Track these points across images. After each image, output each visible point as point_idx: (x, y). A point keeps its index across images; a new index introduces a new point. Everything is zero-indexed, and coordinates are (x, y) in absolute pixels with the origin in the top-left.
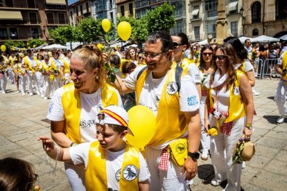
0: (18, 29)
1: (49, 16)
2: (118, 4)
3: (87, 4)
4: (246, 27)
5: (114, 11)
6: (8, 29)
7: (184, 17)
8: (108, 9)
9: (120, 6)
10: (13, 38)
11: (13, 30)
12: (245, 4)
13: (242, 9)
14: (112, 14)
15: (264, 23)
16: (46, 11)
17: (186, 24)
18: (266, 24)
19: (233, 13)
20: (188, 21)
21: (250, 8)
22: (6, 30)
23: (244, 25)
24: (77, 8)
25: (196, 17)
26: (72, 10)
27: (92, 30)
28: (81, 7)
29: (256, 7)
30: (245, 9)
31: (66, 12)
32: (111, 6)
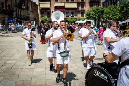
0: (75, 12)
1: (91, 5)
6: (70, 12)
10: (72, 17)
11: (72, 13)
16: (89, 3)
22: (69, 13)
31: (100, 3)
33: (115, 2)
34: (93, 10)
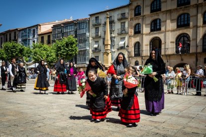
2: (39, 35)
3: (15, 33)
4: (130, 59)
5: (36, 40)
7: (88, 48)
8: (31, 38)
9: (41, 36)
12: (130, 43)
13: (128, 46)
14: (34, 42)
15: (142, 57)
17: (89, 54)
18: (143, 58)
19: (122, 48)
20: (91, 52)
21: (133, 45)
23: (129, 57)
24: (7, 35)
25: (96, 49)
26: (3, 36)
27: (12, 52)
28: (10, 35)
29: (137, 45)
30: (130, 46)
32: (34, 36)
33: (13, 38)
34: (7, 47)
